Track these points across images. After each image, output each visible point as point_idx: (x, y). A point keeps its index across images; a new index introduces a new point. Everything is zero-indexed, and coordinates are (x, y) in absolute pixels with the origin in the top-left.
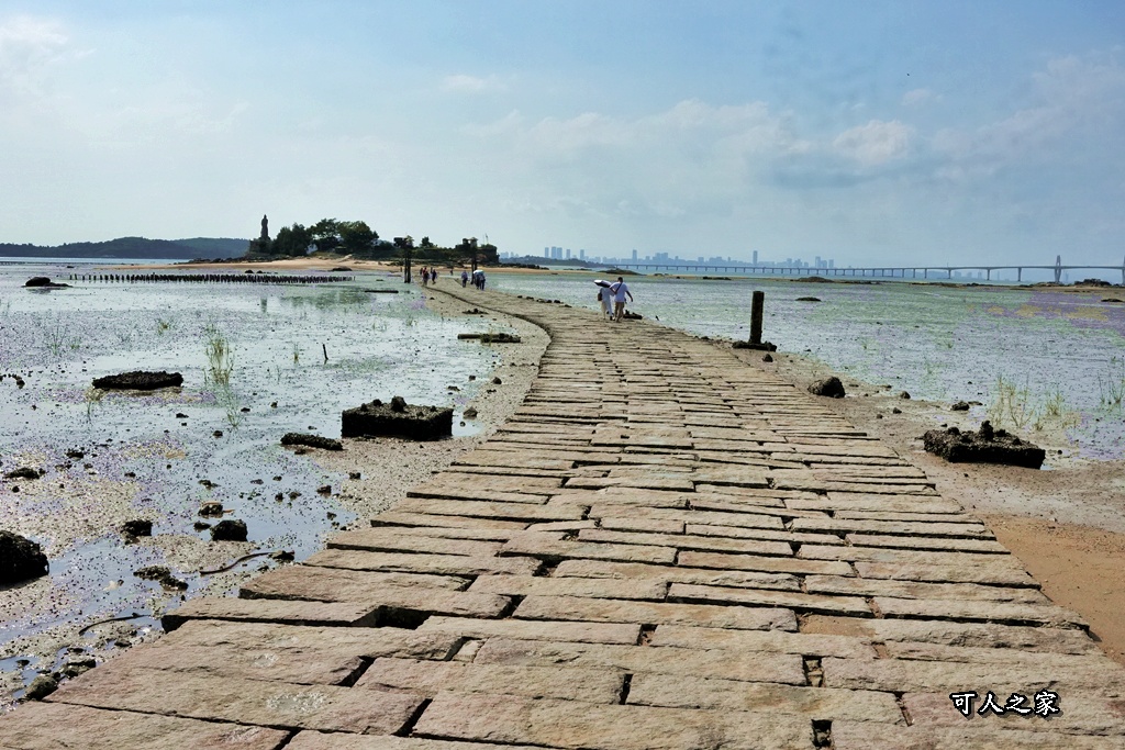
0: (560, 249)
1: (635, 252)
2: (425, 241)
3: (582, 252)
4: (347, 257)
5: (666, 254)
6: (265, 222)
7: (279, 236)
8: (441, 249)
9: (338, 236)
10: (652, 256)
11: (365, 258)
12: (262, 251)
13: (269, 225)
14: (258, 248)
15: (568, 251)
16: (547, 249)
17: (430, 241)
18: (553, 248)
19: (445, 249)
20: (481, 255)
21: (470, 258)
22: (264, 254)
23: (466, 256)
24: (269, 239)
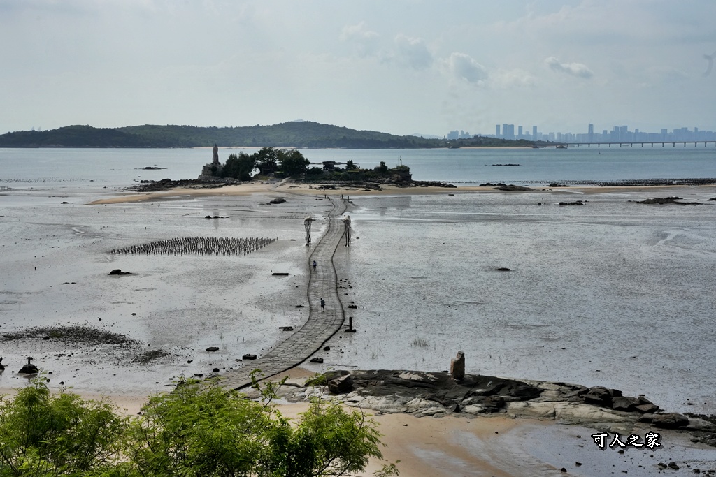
1: (591, 126)
2: (350, 163)
3: (535, 128)
4: (284, 181)
5: (625, 128)
6: (215, 150)
9: (277, 162)
10: (609, 130)
11: (298, 181)
12: (213, 175)
14: (210, 172)
15: (520, 128)
17: (354, 163)
20: (396, 175)
21: (387, 178)
22: (216, 177)
23: (383, 177)
24: (220, 164)
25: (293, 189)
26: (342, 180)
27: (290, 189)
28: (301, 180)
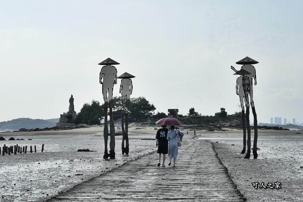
0: (280, 119)
2: (192, 111)
4: (131, 125)
6: (72, 100)
7: (83, 110)
8: (204, 116)
11: (144, 125)
12: (69, 122)
13: (74, 103)
14: (66, 120)
16: (272, 119)
17: (195, 111)
18: (276, 118)
19: (207, 116)
20: (236, 121)
21: (227, 122)
22: (71, 124)
23: (224, 121)
24: (75, 112)
25: (138, 130)
26: (186, 123)
27: (135, 130)
28: (147, 124)
